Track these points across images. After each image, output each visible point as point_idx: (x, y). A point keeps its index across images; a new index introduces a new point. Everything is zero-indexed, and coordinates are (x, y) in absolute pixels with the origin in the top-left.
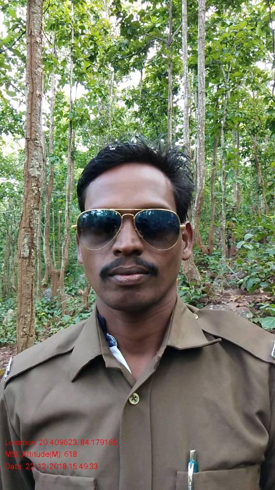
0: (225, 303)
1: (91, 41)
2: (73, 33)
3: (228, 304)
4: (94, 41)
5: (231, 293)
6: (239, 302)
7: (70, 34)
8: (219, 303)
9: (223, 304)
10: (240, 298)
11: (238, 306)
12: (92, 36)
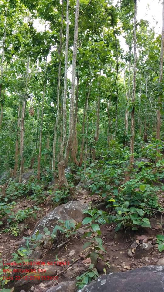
0: (79, 200)
1: (16, 39)
2: (5, 33)
3: (80, 201)
4: (17, 39)
5: (84, 193)
6: (87, 200)
7: (4, 34)
8: (76, 200)
9: (78, 200)
10: (87, 197)
11: (85, 202)
12: (17, 36)
